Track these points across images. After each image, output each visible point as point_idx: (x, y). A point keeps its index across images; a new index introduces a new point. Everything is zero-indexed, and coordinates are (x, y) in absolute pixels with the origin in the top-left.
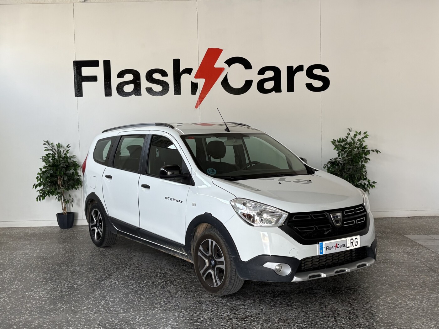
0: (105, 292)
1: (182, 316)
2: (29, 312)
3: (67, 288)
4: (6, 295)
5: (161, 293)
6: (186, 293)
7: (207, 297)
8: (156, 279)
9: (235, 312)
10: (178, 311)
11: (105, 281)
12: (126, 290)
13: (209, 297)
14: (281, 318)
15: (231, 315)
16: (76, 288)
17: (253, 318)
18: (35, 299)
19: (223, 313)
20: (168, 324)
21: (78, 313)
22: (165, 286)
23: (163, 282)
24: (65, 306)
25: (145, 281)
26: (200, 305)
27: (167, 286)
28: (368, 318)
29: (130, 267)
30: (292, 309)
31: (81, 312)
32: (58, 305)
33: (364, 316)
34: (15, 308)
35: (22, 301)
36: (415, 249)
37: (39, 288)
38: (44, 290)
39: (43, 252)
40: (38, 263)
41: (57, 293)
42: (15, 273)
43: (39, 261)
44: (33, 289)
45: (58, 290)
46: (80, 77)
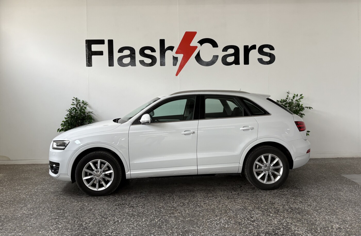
0: (110, 231)
3: (76, 226)
5: (160, 233)
6: (181, 234)
8: (153, 217)
11: (109, 218)
12: (127, 229)
16: (84, 226)
22: (161, 225)
23: (159, 220)
25: (144, 220)
27: (163, 225)
29: (129, 203)
36: (356, 188)
37: (52, 225)
38: (56, 228)
39: (59, 187)
40: (53, 198)
41: (67, 232)
42: (34, 209)
43: (55, 197)
44: (47, 227)
45: (69, 228)
46: (90, 52)
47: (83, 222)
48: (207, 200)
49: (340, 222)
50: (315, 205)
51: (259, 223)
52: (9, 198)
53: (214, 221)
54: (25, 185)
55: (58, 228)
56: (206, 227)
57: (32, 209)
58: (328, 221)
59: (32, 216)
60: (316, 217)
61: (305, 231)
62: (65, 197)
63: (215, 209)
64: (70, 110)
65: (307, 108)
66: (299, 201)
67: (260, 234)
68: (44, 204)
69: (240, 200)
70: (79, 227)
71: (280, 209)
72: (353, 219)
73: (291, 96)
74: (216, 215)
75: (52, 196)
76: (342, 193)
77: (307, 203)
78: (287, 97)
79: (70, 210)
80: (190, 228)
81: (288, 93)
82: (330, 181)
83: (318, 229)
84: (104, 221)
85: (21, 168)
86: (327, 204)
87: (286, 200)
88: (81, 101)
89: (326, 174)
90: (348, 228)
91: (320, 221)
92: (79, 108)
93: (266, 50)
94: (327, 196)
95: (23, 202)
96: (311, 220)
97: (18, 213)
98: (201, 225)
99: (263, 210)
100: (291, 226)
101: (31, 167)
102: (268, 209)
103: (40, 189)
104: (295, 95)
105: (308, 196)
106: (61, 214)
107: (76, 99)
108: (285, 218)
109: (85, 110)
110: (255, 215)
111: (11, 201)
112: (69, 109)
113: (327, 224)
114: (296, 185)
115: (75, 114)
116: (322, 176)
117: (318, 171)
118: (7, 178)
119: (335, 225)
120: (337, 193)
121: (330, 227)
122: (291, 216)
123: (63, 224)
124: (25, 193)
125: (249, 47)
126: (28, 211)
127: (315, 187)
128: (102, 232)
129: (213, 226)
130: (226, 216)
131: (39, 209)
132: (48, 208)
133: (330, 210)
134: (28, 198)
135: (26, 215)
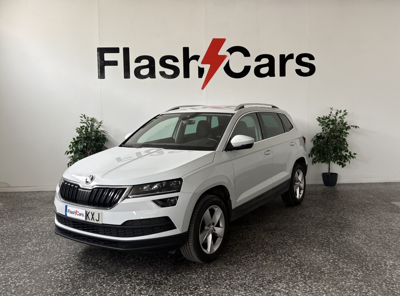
37: (62, 264)
38: (67, 267)
41: (80, 272)
42: (40, 245)
44: (56, 266)
45: (82, 267)
46: (102, 62)
47: (98, 260)
48: (241, 232)
49: (393, 258)
50: (364, 237)
51: (302, 260)
52: (10, 231)
53: (250, 257)
54: (29, 217)
55: (69, 268)
56: (241, 265)
57: (38, 245)
58: (380, 256)
59: (38, 253)
60: (366, 252)
61: (355, 269)
63: (250, 244)
65: (353, 126)
66: (346, 233)
67: (303, 273)
68: (52, 238)
69: (279, 233)
70: (94, 266)
71: (325, 243)
73: (334, 112)
74: (252, 250)
76: (394, 223)
77: (355, 235)
78: (330, 114)
80: (223, 266)
81: (331, 108)
82: (379, 209)
83: (369, 266)
85: (23, 197)
86: (378, 236)
87: (331, 232)
89: (374, 202)
91: (371, 257)
94: (377, 227)
95: (27, 236)
96: (361, 255)
97: (22, 249)
98: (235, 263)
99: (305, 244)
100: (338, 263)
101: (35, 195)
102: (310, 242)
104: (338, 111)
105: (356, 227)
106: (72, 250)
108: (331, 253)
110: (297, 250)
111: (12, 235)
113: (379, 260)
114: (341, 215)
116: (370, 204)
118: (7, 208)
119: (388, 261)
120: (388, 223)
121: (383, 264)
122: (338, 251)
123: (75, 262)
124: (29, 226)
125: (286, 56)
126: (34, 247)
127: (362, 216)
128: (121, 272)
129: (249, 263)
130: (264, 251)
131: (46, 245)
132: (57, 244)
133: (381, 243)
134: (32, 232)
135: (31, 252)
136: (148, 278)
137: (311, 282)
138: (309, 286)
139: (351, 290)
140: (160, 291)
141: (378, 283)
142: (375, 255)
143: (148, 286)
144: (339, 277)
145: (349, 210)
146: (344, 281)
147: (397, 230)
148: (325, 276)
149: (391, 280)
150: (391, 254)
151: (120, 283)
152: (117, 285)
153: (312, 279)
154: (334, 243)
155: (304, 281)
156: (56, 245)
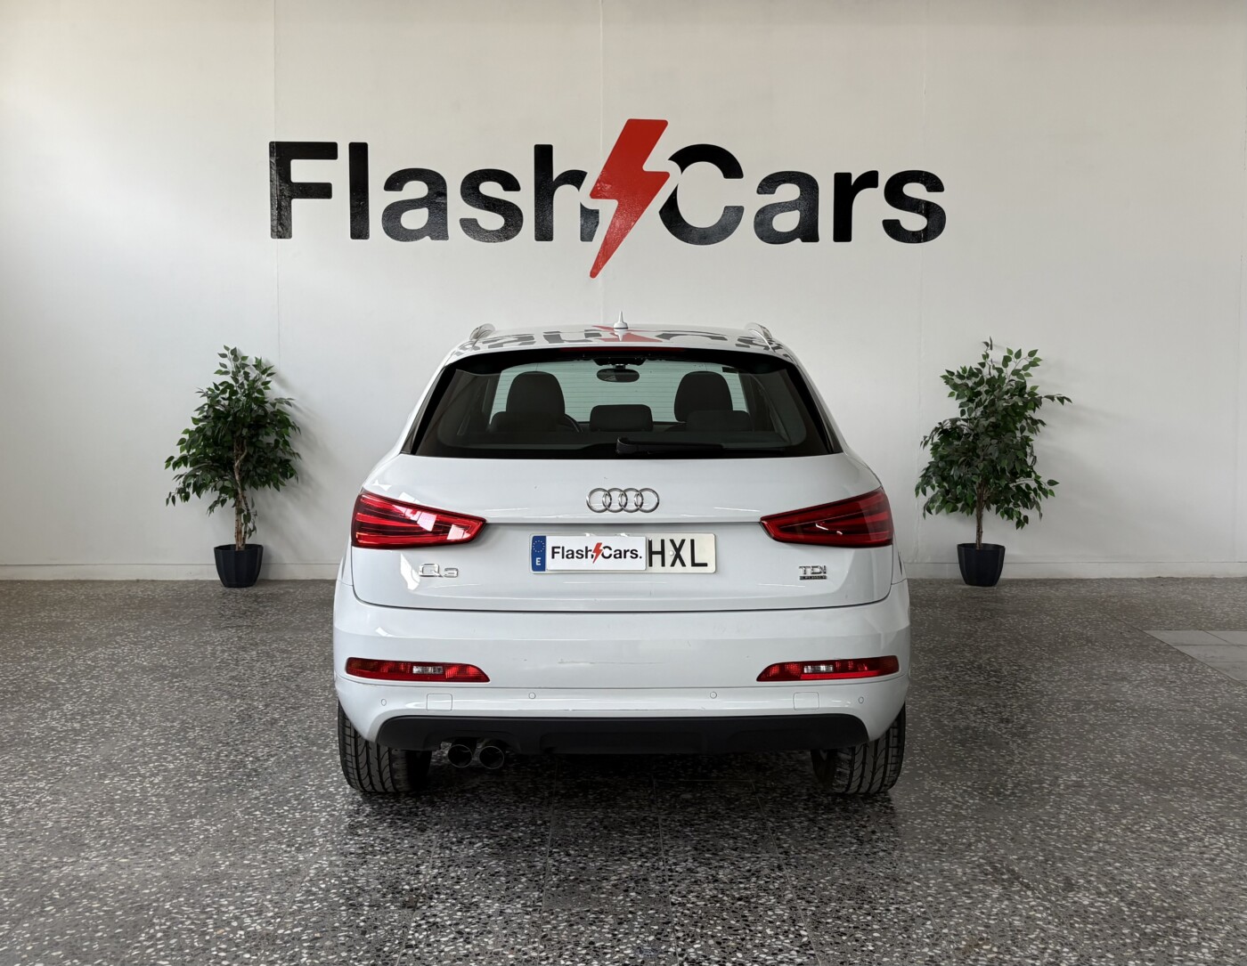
0: (331, 782)
1: (553, 869)
2: (105, 844)
3: (224, 766)
4: (47, 784)
5: (494, 789)
6: (562, 792)
7: (624, 808)
9: (709, 859)
10: (542, 853)
13: (631, 807)
14: (847, 883)
15: (699, 869)
16: (250, 767)
17: (762, 882)
18: (128, 800)
19: (675, 861)
20: (513, 896)
21: (249, 850)
24: (215, 825)
26: (605, 832)
28: (1103, 889)
30: (875, 853)
31: (257, 847)
32: (194, 822)
33: (1089, 882)
34: (67, 828)
35: (91, 805)
36: (1182, 672)
37: (146, 763)
38: (159, 770)
39: (168, 653)
40: (150, 685)
41: (193, 783)
42: (84, 717)
43: (155, 681)
44: (128, 767)
45: (199, 771)
46: (285, 186)
47: (247, 756)
49: (1084, 769)
50: (1023, 719)
54: (52, 647)
55: (165, 772)
57: (79, 718)
58: (1049, 764)
59: (79, 736)
60: (1013, 754)
61: (965, 791)
62: (189, 685)
64: (210, 393)
65: (1052, 398)
66: (975, 708)
67: (815, 797)
68: (119, 702)
70: (234, 769)
72: (1132, 759)
73: (997, 356)
75: (146, 680)
76: (1128, 686)
77: (1001, 713)
78: (983, 361)
79: (204, 720)
81: (987, 344)
82: (1102, 650)
83: (1006, 786)
84: (316, 753)
85: (36, 593)
86: (1065, 716)
88: (251, 361)
89: (1096, 630)
90: (1105, 785)
91: (1021, 766)
92: (242, 384)
93: (914, 190)
94: (1074, 694)
95: (48, 695)
96: (996, 760)
97: (33, 727)
101: (71, 589)
103: (105, 660)
104: (1010, 352)
105: (1011, 694)
106: (174, 732)
107: (234, 352)
109: (265, 391)
112: (209, 389)
113: (1041, 773)
114: (981, 661)
115: (229, 405)
116: (1082, 634)
117: (1073, 619)
119: (1065, 777)
120: (1112, 686)
121: (1048, 782)
123: (181, 760)
124: (52, 670)
125: (854, 180)
126: (66, 722)
127: (1043, 666)
131: (102, 719)
132: (132, 715)
133: (1068, 733)
134: (63, 684)
135: (59, 732)
136: (381, 801)
137: (827, 819)
138: (821, 829)
139: (930, 838)
140: (408, 830)
141: (1011, 824)
142: (1033, 761)
143: (378, 817)
144: (913, 809)
145: (1010, 651)
146: (921, 819)
147: (1131, 702)
148: (873, 807)
149: (1053, 818)
150: (1083, 759)
151: (300, 809)
152: (293, 814)
153: (835, 812)
154: (930, 731)
155: (812, 816)
156: (129, 718)
